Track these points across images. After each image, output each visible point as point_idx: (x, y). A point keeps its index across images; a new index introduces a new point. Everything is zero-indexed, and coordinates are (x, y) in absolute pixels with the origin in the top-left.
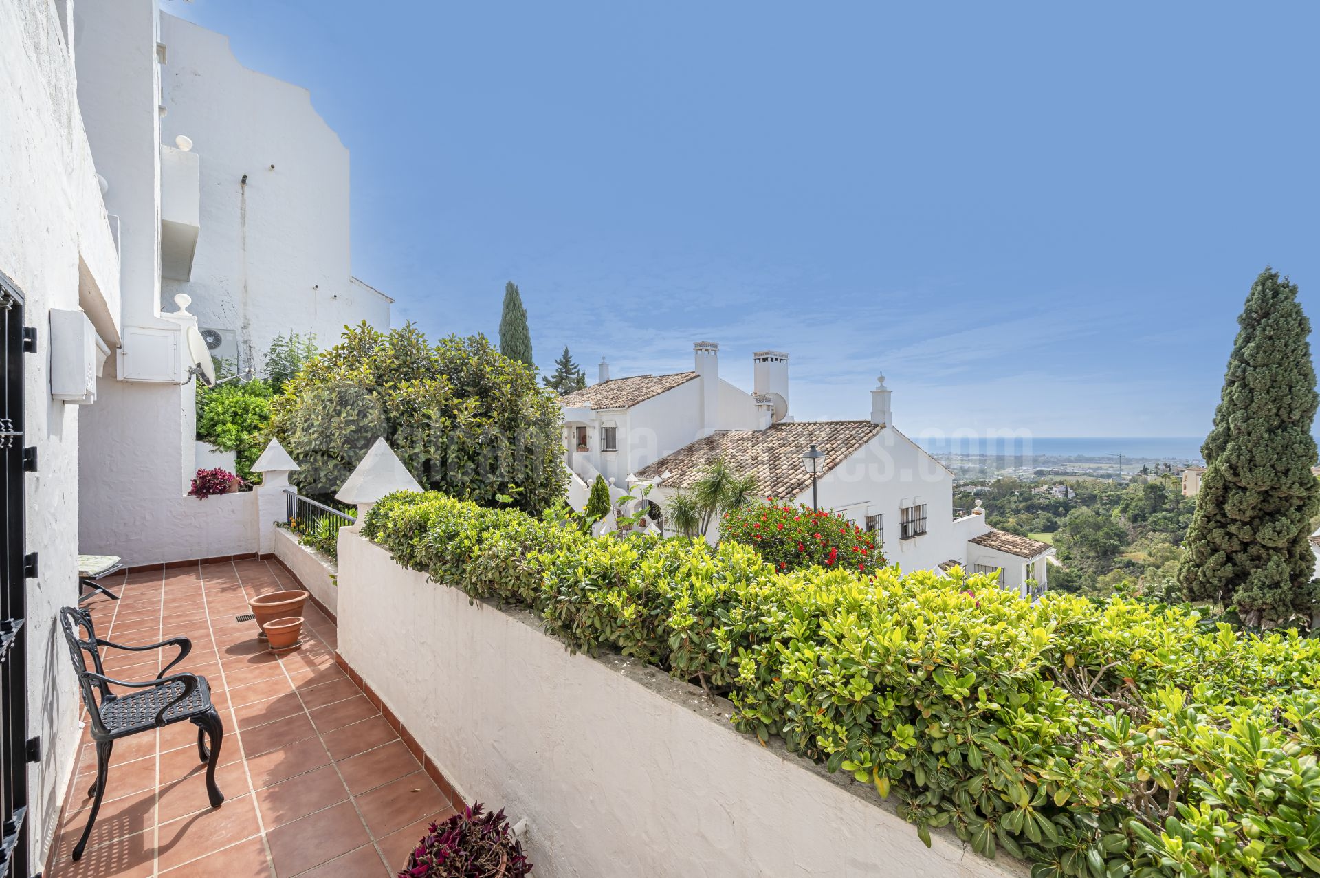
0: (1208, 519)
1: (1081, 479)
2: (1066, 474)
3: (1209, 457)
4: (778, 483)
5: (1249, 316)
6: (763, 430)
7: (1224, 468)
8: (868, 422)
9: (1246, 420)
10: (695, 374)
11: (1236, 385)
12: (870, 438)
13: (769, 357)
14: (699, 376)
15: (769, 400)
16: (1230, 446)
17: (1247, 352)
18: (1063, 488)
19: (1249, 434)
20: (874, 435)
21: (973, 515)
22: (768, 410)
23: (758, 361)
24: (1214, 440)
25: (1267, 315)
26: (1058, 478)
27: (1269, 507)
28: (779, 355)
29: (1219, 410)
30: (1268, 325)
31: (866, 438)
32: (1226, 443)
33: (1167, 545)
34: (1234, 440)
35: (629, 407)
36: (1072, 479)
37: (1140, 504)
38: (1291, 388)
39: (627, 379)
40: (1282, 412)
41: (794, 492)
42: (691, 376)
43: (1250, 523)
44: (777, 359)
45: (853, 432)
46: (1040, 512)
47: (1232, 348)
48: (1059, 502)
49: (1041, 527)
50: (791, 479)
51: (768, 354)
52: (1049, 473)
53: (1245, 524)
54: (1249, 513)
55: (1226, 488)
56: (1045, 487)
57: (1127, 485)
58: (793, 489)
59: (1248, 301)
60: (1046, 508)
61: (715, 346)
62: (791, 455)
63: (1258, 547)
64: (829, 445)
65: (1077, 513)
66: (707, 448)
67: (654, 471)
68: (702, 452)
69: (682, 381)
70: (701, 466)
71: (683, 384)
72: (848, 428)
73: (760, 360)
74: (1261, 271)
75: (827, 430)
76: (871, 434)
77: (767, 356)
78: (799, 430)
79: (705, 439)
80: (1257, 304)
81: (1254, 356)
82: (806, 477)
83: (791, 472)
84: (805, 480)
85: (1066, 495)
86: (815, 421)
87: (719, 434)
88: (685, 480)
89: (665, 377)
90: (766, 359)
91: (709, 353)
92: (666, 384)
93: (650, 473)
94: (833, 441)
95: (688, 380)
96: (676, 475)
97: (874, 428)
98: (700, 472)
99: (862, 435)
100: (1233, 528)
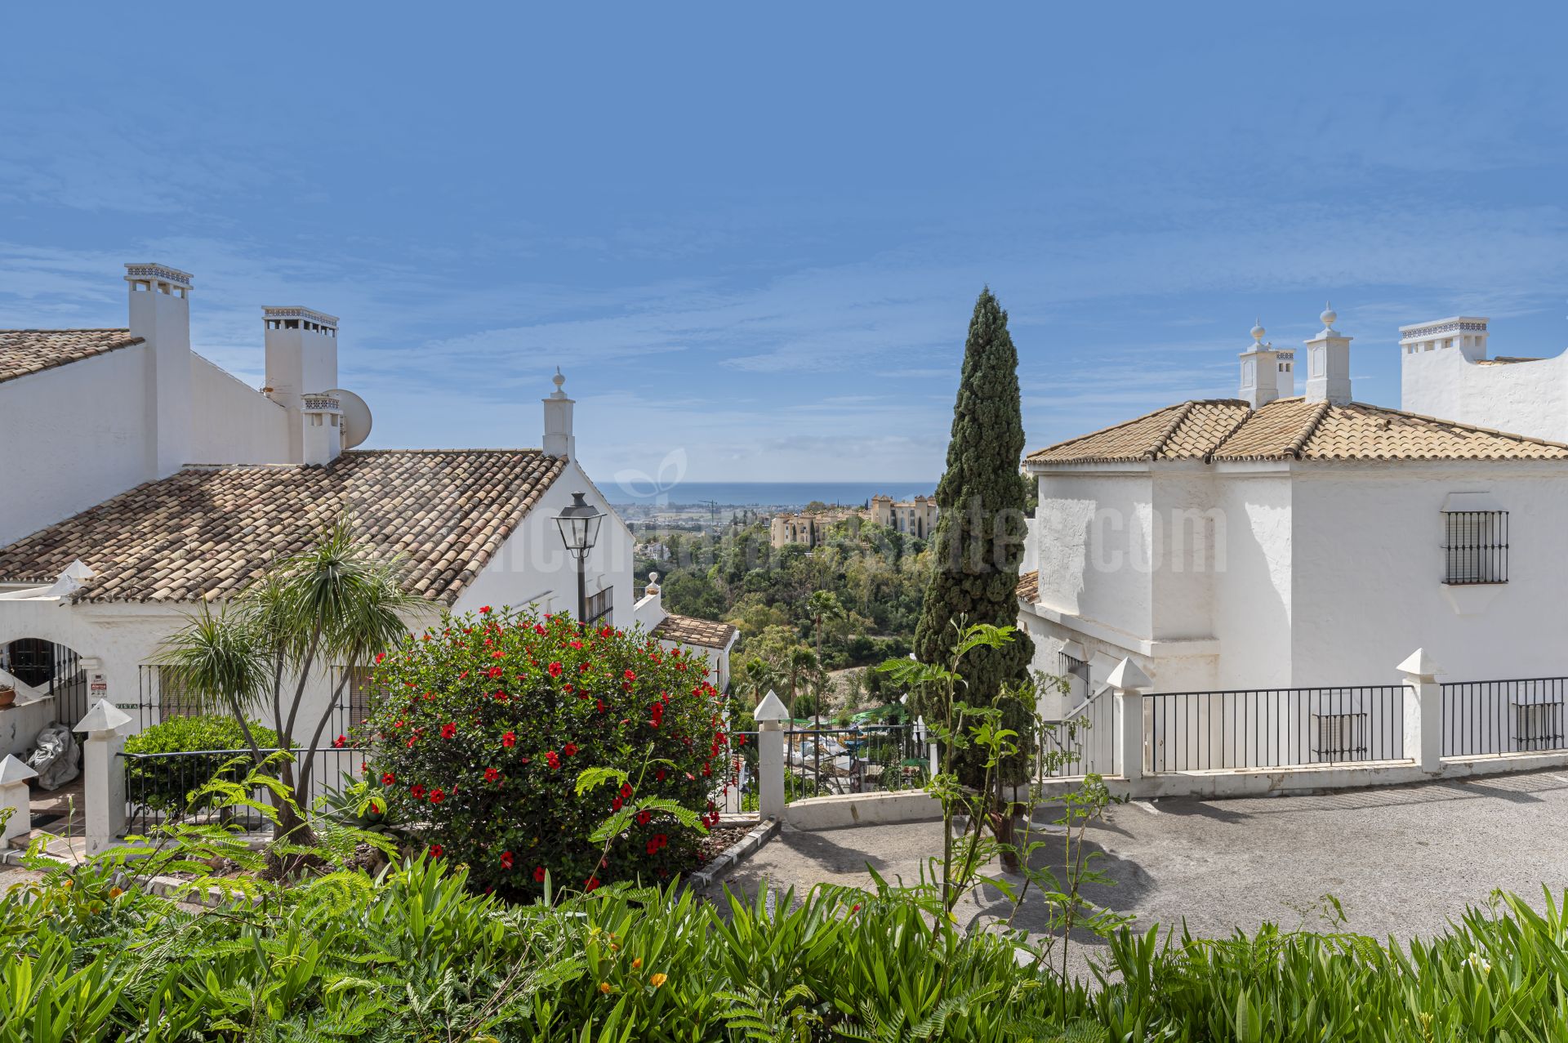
1: (676, 533)
4: (410, 571)
5: (976, 342)
6: (325, 464)
8: (538, 453)
9: (977, 458)
10: (127, 336)
11: (967, 419)
12: (552, 481)
13: (302, 319)
14: (141, 340)
15: (335, 404)
16: (965, 489)
17: (975, 381)
18: (659, 547)
19: (980, 475)
20: (556, 476)
21: (648, 597)
22: (334, 424)
23: (272, 325)
24: (950, 483)
25: (989, 342)
28: (323, 320)
29: (952, 447)
30: (991, 353)
31: (544, 481)
32: (960, 486)
33: (760, 606)
34: (967, 482)
37: (736, 560)
38: (1009, 424)
40: (1003, 451)
41: (453, 586)
42: (116, 337)
44: (315, 327)
45: (518, 470)
50: (434, 563)
51: (300, 311)
52: (640, 527)
57: (720, 538)
58: (448, 583)
59: (972, 324)
61: (183, 278)
62: (410, 513)
63: (985, 603)
64: (481, 494)
65: (674, 578)
66: (173, 504)
67: (24, 564)
68: (162, 514)
69: (90, 350)
70: (194, 545)
71: (98, 357)
72: (505, 464)
73: (278, 322)
74: (981, 291)
75: (465, 465)
76: (550, 474)
77: (295, 318)
78: (409, 465)
79: (160, 484)
80: (980, 329)
81: (980, 387)
82: (464, 555)
83: (428, 546)
84: (466, 563)
85: (662, 556)
86: (434, 449)
87: (196, 472)
88: (156, 581)
89: (34, 336)
90: (293, 324)
91: (167, 292)
92: (45, 351)
93: (10, 568)
94: (488, 487)
95: (111, 348)
96: (124, 570)
97: (553, 464)
98: (194, 558)
99: (536, 474)
100: (967, 585)
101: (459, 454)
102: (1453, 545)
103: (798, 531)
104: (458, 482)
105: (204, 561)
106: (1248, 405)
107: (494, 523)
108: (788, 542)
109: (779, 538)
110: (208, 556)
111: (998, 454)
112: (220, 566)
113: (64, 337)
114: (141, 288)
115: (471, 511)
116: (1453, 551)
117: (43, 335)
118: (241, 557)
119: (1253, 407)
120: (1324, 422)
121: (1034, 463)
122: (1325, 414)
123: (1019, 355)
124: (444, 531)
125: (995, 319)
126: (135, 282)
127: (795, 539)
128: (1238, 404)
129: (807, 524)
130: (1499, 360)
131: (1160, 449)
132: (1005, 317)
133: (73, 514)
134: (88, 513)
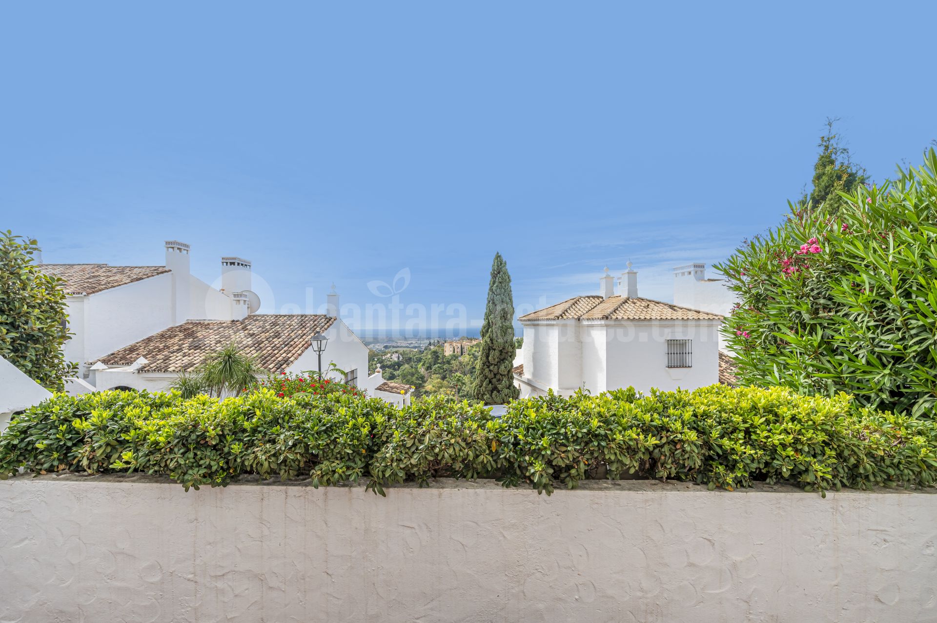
0: (484, 364)
1: (405, 349)
2: (398, 347)
3: (483, 336)
4: (268, 361)
5: (493, 273)
6: (240, 320)
7: (488, 340)
8: (325, 316)
10: (165, 269)
11: (491, 302)
12: (328, 327)
13: (236, 262)
14: (170, 271)
15: (244, 296)
17: (494, 288)
18: (397, 355)
20: (331, 325)
21: (376, 374)
22: (245, 304)
23: (225, 264)
24: (484, 328)
25: (499, 273)
26: (395, 350)
27: (502, 357)
28: (245, 262)
30: (500, 277)
31: (326, 326)
32: (488, 329)
33: (439, 380)
34: (491, 327)
35: (88, 294)
36: (401, 350)
37: (430, 361)
39: (72, 265)
40: (506, 315)
41: (283, 367)
42: (161, 270)
43: (497, 365)
44: (242, 265)
45: (316, 322)
46: (387, 369)
47: (489, 287)
48: (396, 363)
49: (388, 377)
50: (277, 358)
51: (235, 259)
52: (390, 347)
53: (495, 365)
54: (497, 360)
55: (489, 350)
56: (389, 355)
57: (423, 351)
58: (281, 365)
59: (493, 266)
60: (389, 367)
61: (187, 246)
62: (271, 339)
63: (499, 375)
64: (300, 332)
65: (404, 368)
66: (181, 335)
67: (121, 358)
68: (177, 339)
69: (150, 275)
70: (186, 351)
71: (153, 277)
72: (312, 320)
73: (227, 263)
74: (496, 253)
75: (296, 321)
76: (328, 324)
77: (234, 261)
78: (273, 320)
79: (177, 327)
80: (496, 268)
81: (496, 290)
82: (289, 355)
83: (276, 352)
84: (289, 358)
85: (399, 359)
86: (284, 314)
87: (191, 323)
88: (170, 364)
89: (128, 269)
90: (233, 263)
91: (181, 252)
92: (132, 275)
93: (116, 360)
94: (303, 329)
95: (158, 274)
96: (158, 360)
97: (330, 320)
98: (186, 356)
99: (323, 324)
100: (491, 368)
101: (293, 316)
102: (670, 353)
103: (456, 348)
104: (292, 327)
105: (190, 357)
106: (602, 298)
107: (303, 343)
108: (451, 353)
109: (448, 352)
110: (191, 355)
111: (504, 316)
112: (195, 359)
113: (140, 269)
114: (171, 250)
115: (295, 338)
116: (670, 355)
117: (132, 268)
118: (203, 356)
119: (604, 299)
120: (623, 305)
121: (521, 320)
122: (625, 302)
123: (512, 278)
124: (283, 346)
125: (501, 264)
126: (168, 248)
127: (454, 352)
128: (598, 297)
129: (459, 345)
130: (709, 280)
131: (561, 315)
132: (505, 263)
133: (142, 339)
134: (148, 338)
